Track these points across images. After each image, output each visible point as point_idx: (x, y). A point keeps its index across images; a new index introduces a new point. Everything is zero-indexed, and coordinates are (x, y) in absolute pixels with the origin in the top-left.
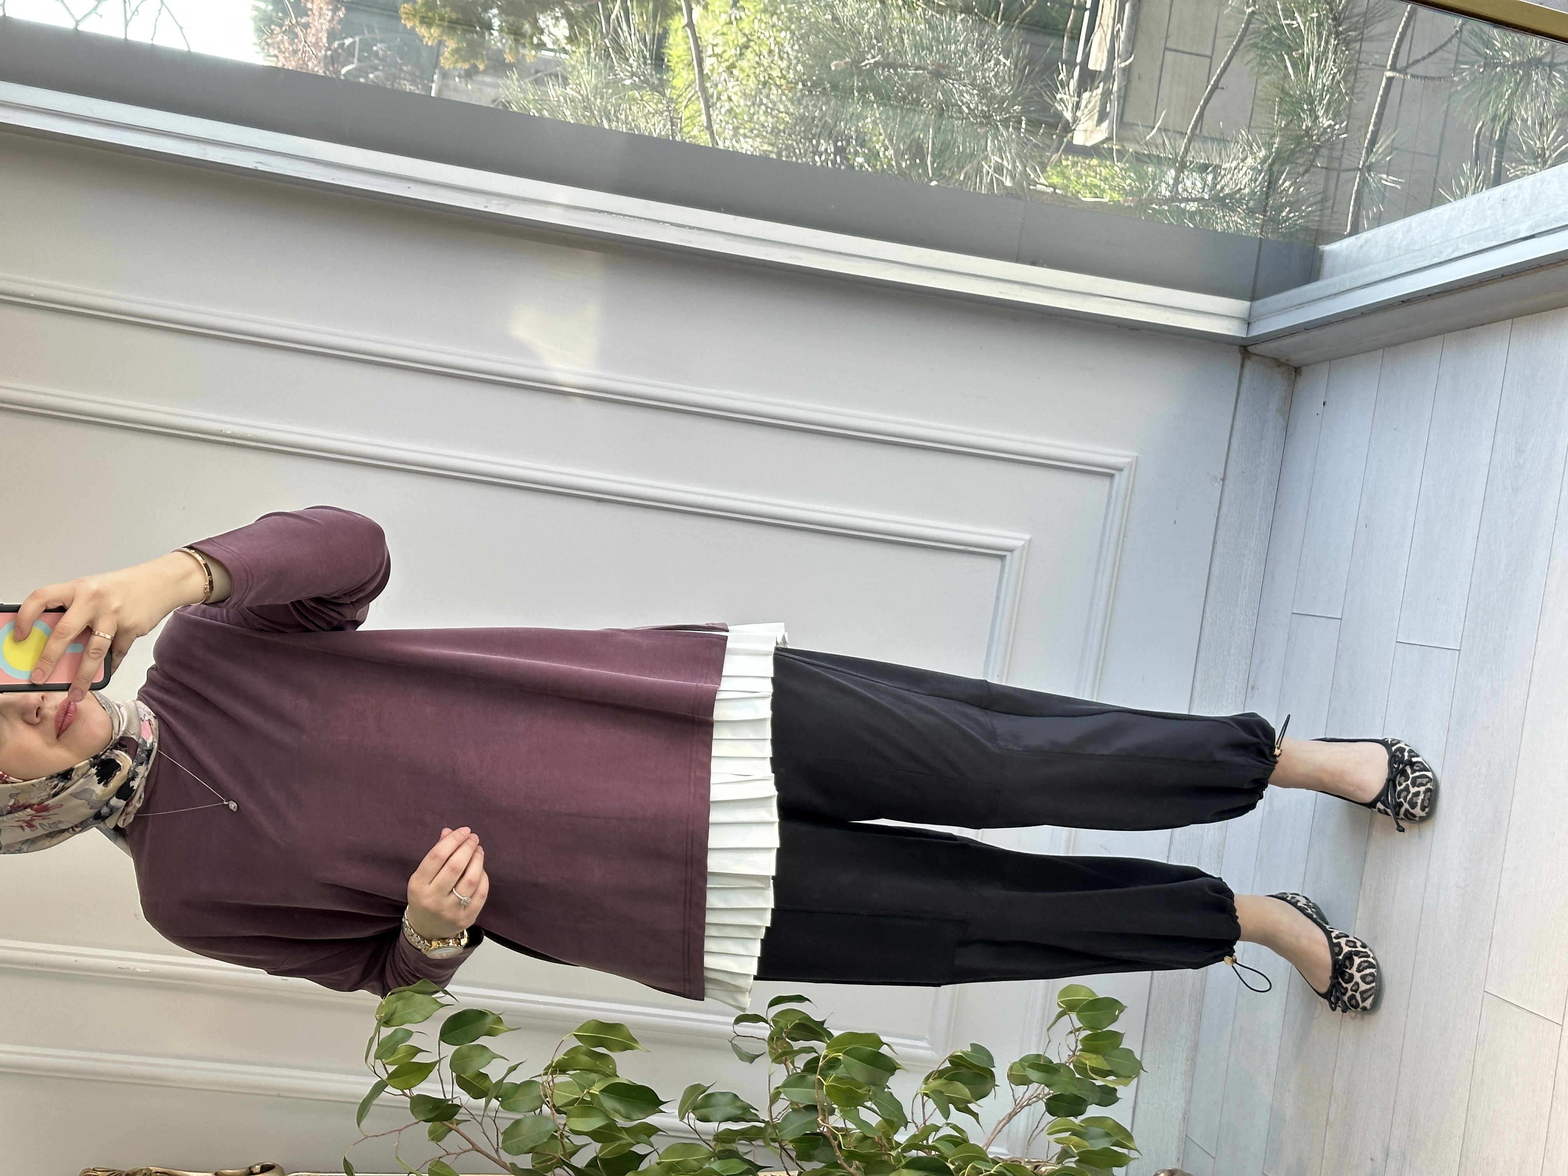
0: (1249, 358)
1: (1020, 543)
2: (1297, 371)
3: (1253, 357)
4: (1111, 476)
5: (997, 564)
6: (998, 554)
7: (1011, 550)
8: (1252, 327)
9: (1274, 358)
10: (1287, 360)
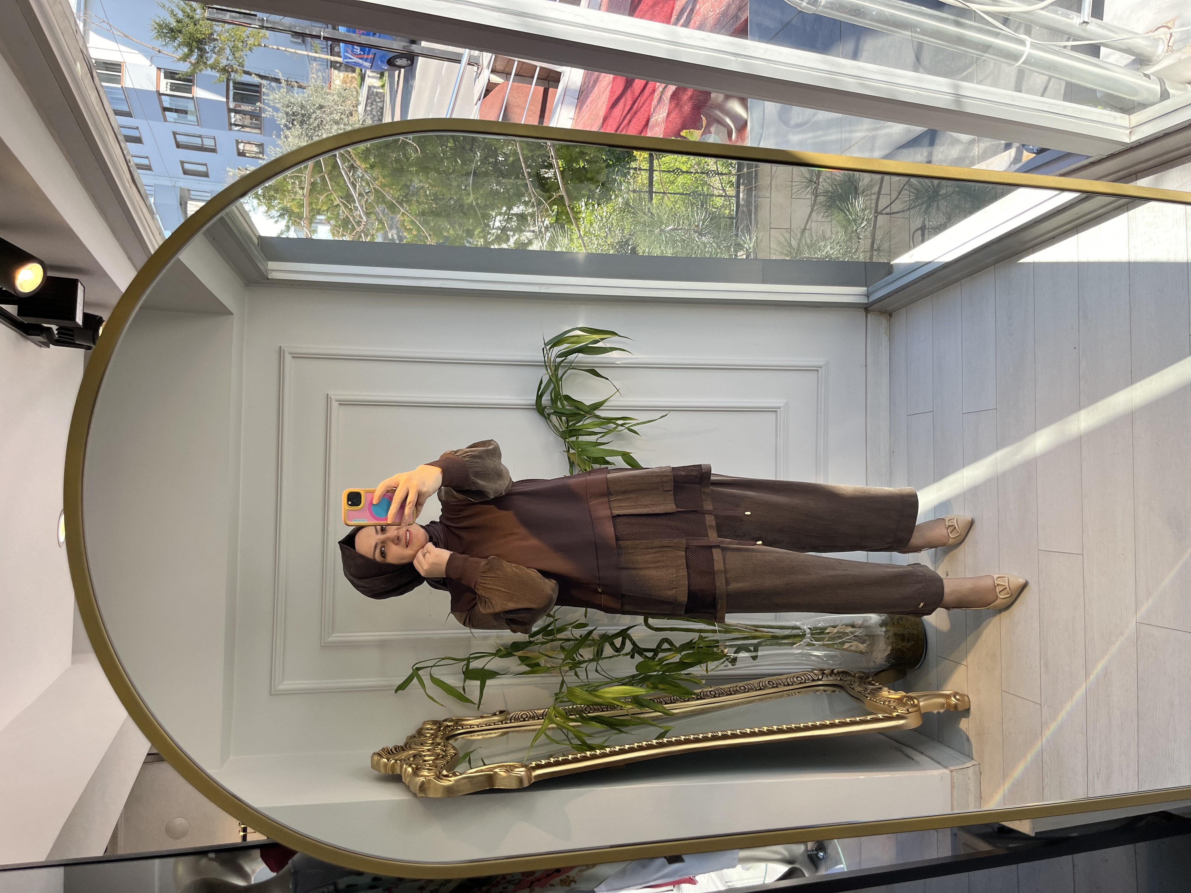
0: (869, 313)
1: (783, 404)
2: (890, 315)
4: (817, 371)
5: (774, 414)
6: (774, 410)
7: (779, 408)
8: (869, 298)
9: (878, 311)
10: (886, 311)
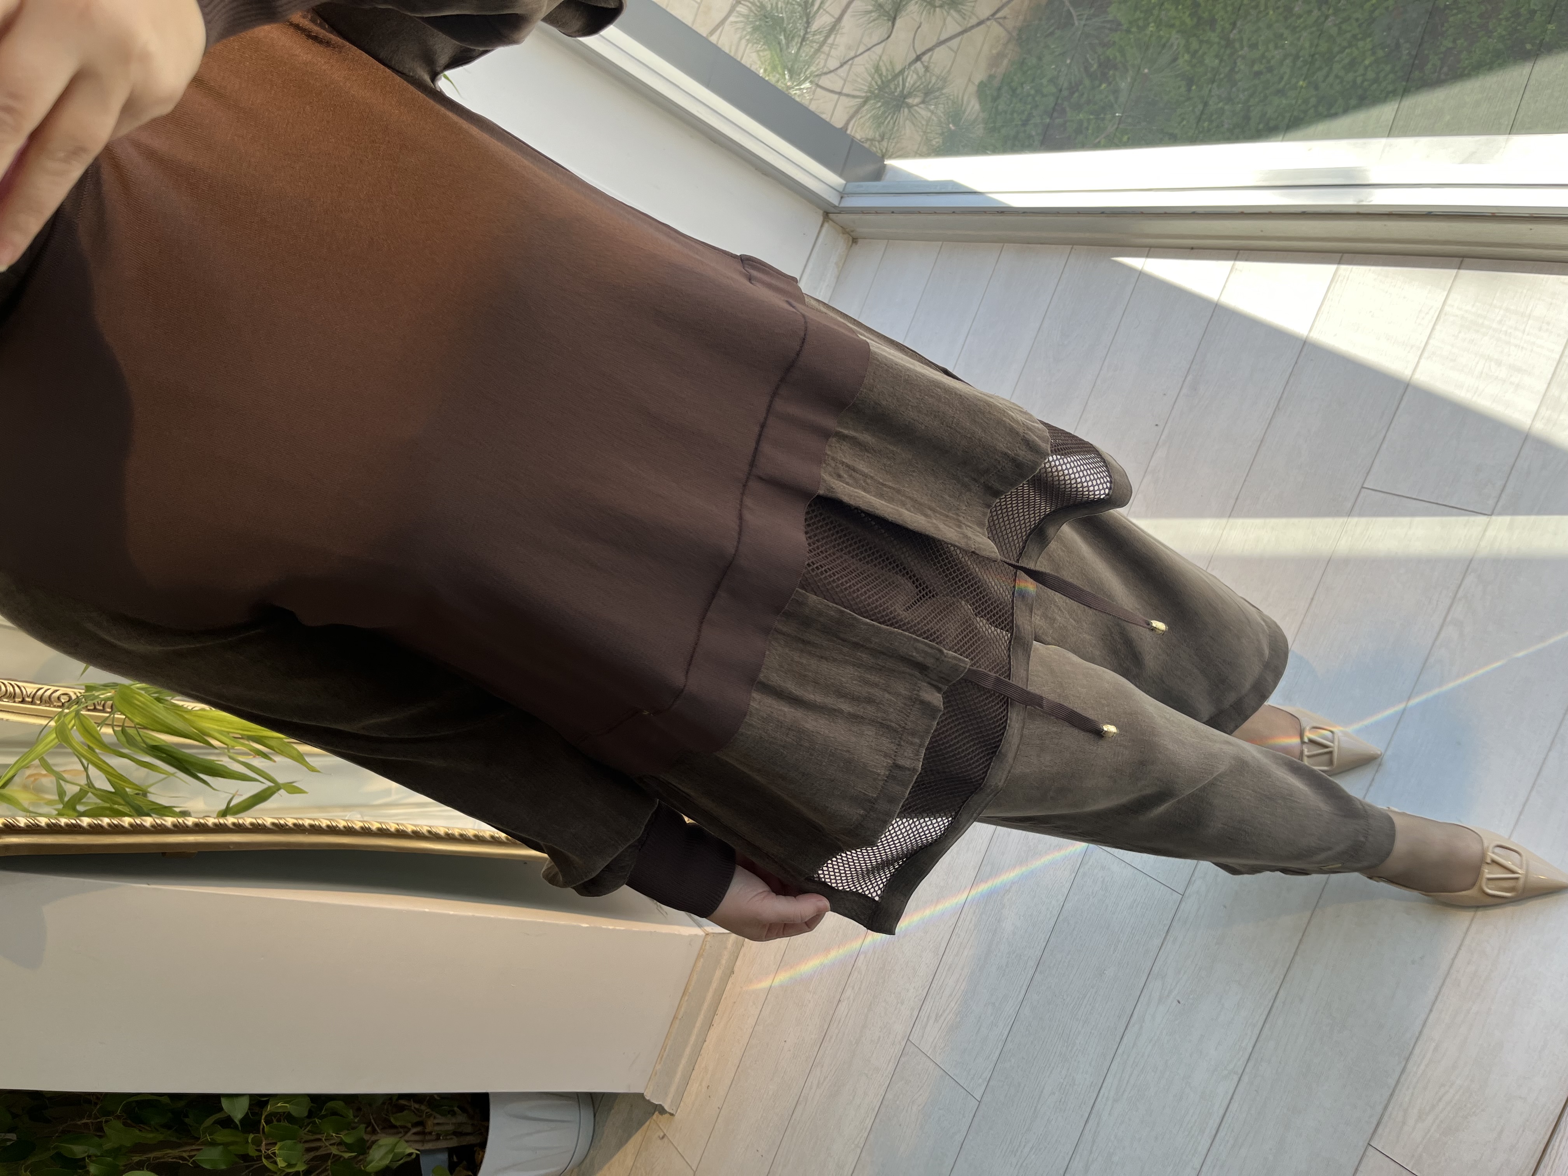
0: (828, 221)
2: (855, 240)
3: (830, 222)
8: (843, 199)
9: (842, 227)
10: (852, 231)
